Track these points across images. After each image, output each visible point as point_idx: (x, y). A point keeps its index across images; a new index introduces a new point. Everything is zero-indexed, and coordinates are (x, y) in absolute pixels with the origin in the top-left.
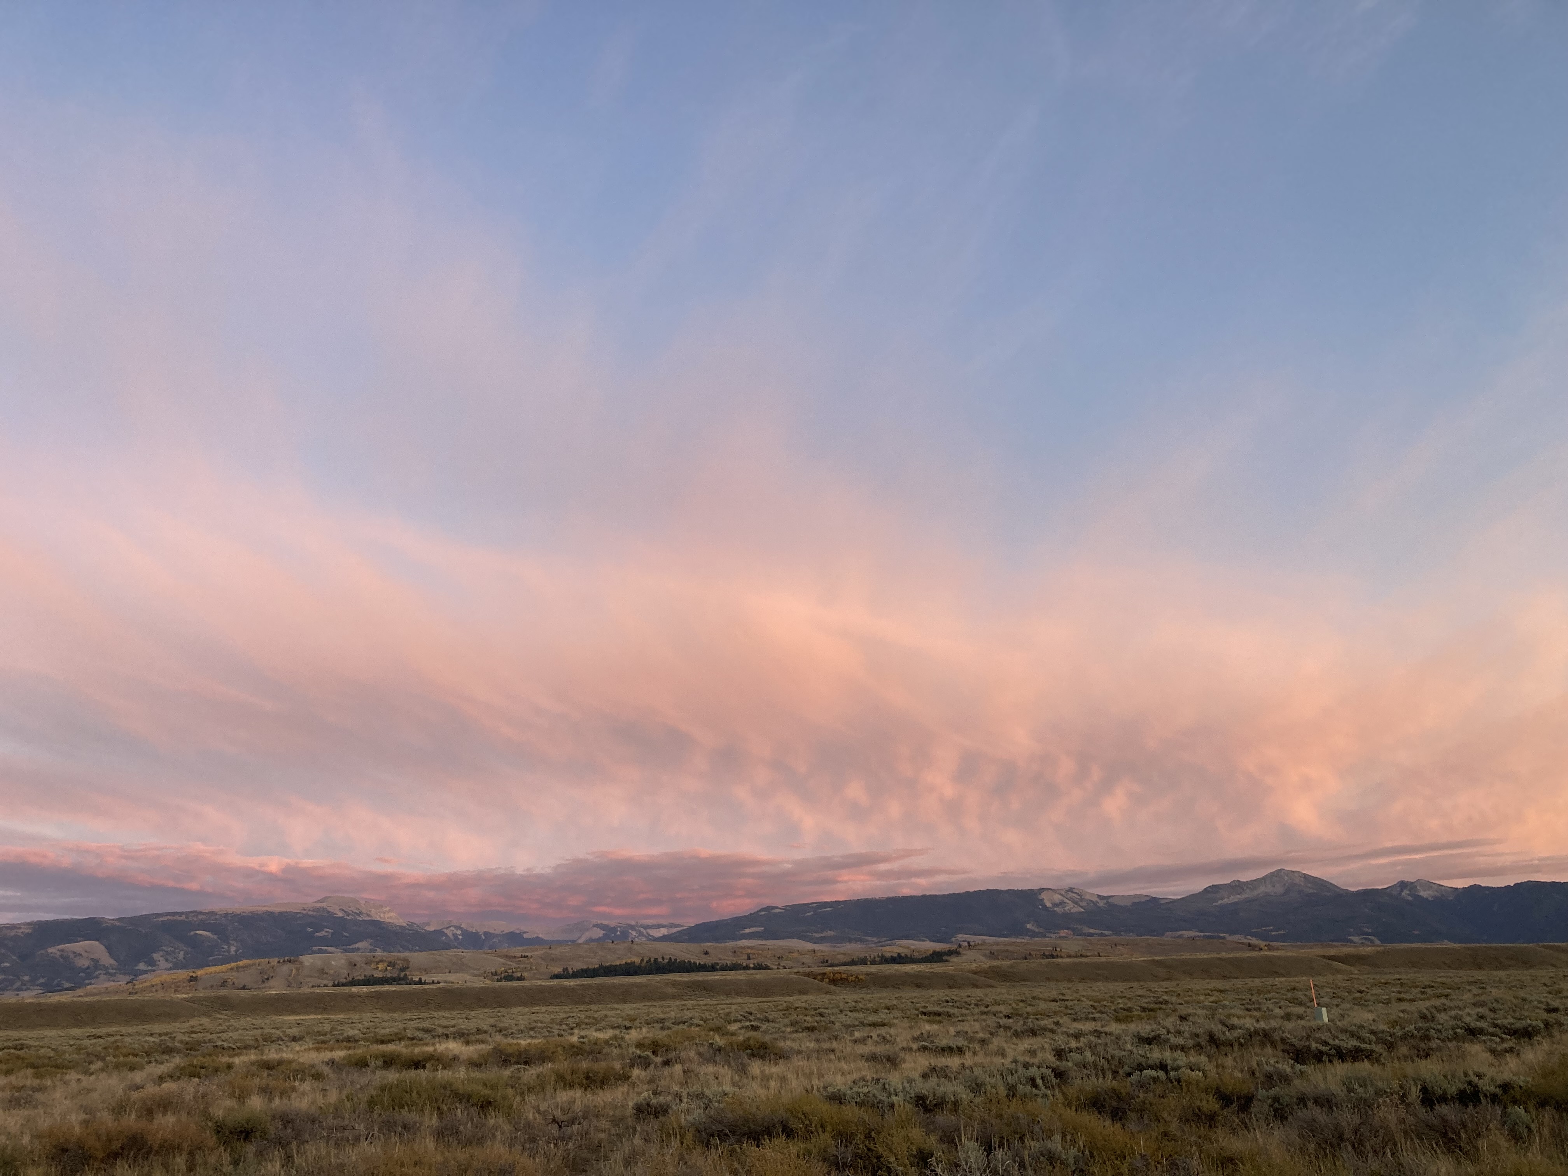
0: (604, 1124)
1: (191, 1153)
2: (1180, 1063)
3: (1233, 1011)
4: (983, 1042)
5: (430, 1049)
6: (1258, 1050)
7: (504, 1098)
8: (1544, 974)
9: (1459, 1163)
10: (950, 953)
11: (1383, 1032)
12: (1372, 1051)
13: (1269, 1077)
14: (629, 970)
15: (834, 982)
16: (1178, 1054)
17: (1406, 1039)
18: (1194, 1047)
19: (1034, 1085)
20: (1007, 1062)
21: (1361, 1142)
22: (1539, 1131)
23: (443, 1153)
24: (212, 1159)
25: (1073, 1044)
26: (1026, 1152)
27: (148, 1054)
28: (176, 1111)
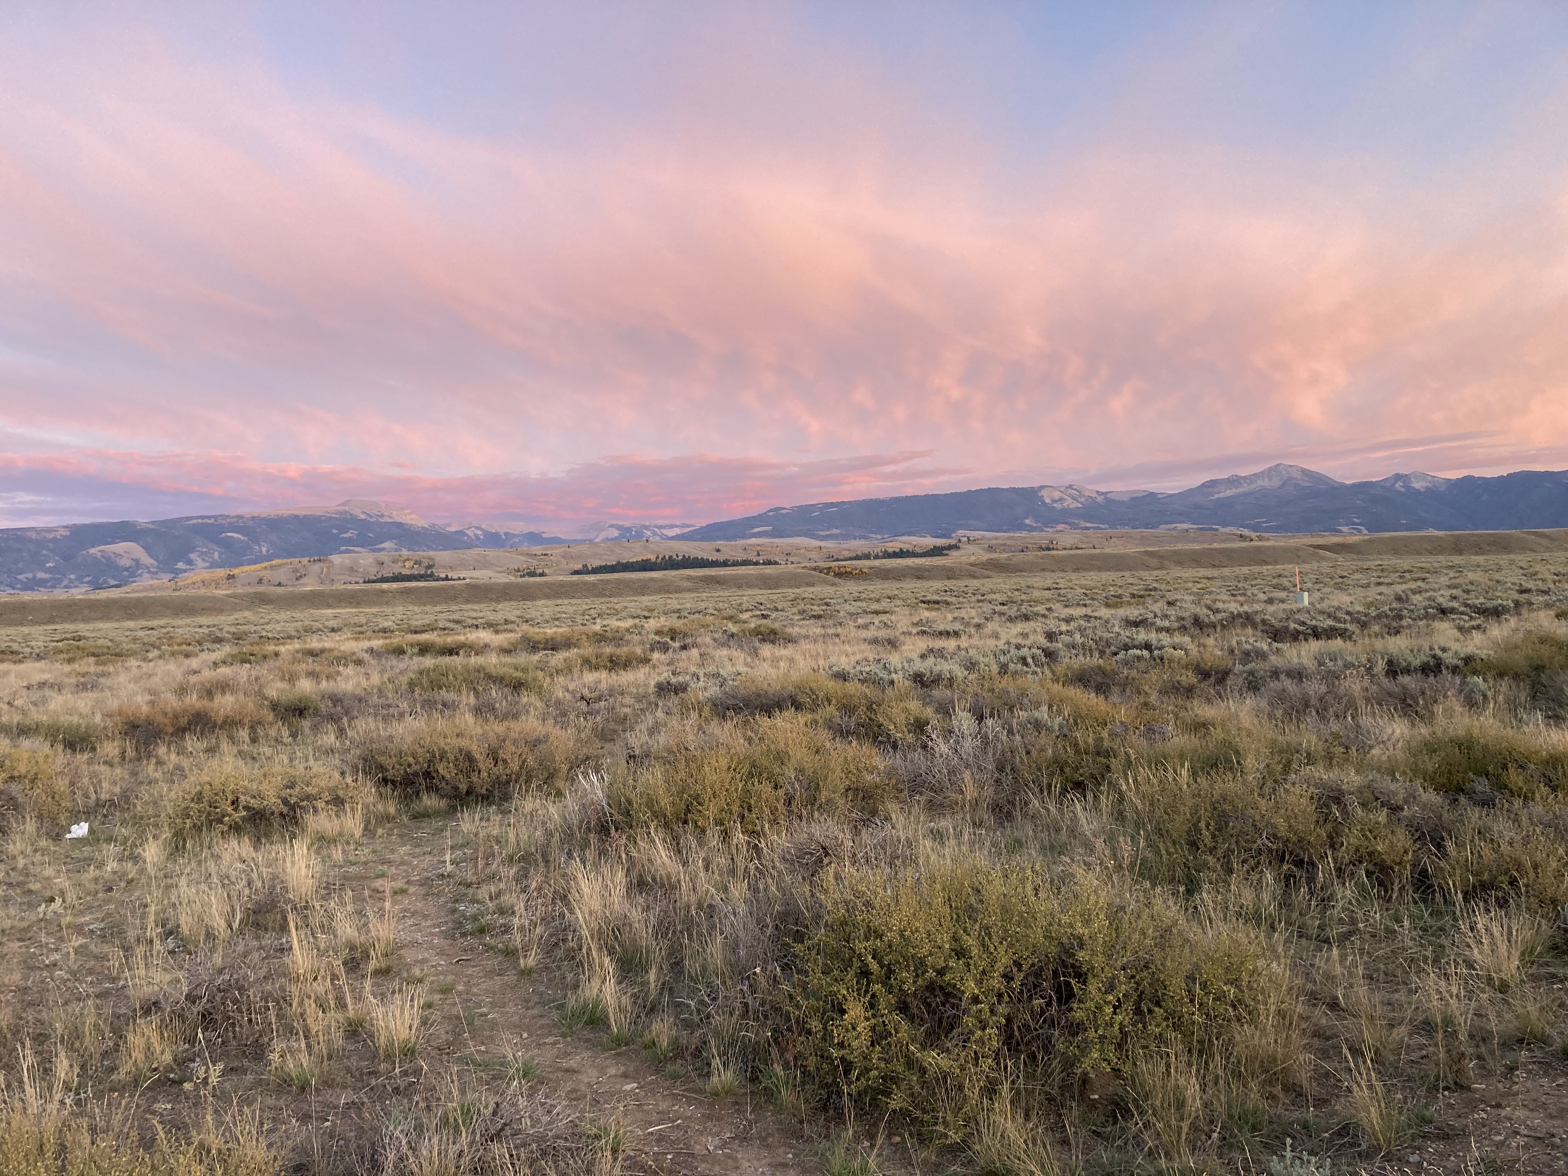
0: (628, 700)
1: (252, 728)
2: (1164, 643)
3: (1219, 597)
4: (978, 626)
5: (462, 638)
6: (1239, 631)
7: (535, 679)
8: (1521, 559)
9: (1413, 725)
10: (950, 547)
11: (1358, 612)
12: (1346, 630)
13: (1247, 654)
14: (645, 566)
15: (839, 575)
16: (1163, 635)
17: (1380, 618)
18: (1179, 629)
19: (1025, 664)
20: (1001, 644)
21: (1325, 709)
22: (1494, 698)
23: (482, 726)
24: (273, 733)
25: (1064, 627)
26: (1015, 721)
27: (200, 643)
28: (233, 692)
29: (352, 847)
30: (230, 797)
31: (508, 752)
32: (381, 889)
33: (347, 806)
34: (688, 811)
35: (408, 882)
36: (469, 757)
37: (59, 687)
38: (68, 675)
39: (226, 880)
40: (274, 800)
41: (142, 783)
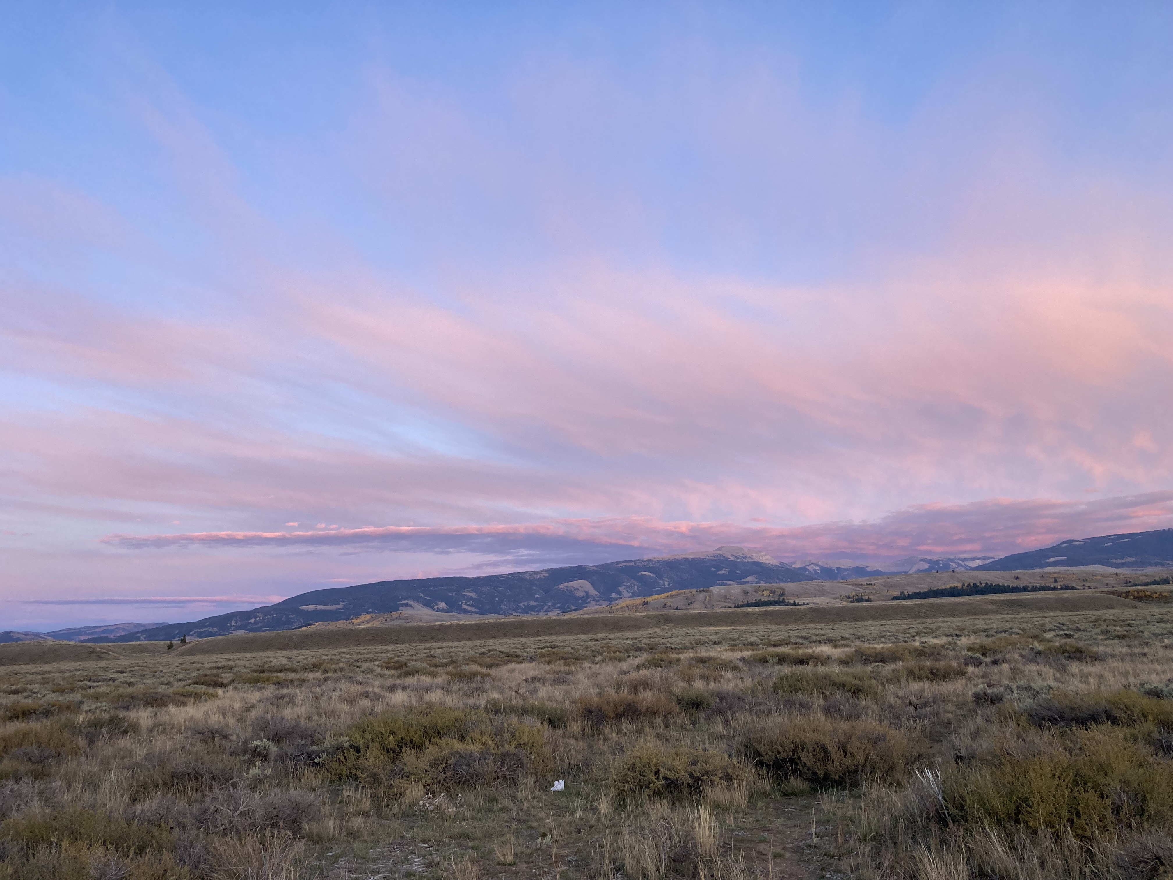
0: (950, 707)
1: (665, 716)
5: (809, 651)
7: (870, 687)
14: (953, 592)
23: (832, 724)
24: (679, 721)
27: (627, 651)
28: (651, 688)
29: (741, 815)
30: (654, 769)
31: (854, 746)
32: (764, 852)
33: (735, 781)
34: (1018, 811)
35: (784, 849)
36: (824, 749)
37: (542, 680)
38: (548, 673)
39: (655, 834)
40: (683, 773)
41: (595, 753)
